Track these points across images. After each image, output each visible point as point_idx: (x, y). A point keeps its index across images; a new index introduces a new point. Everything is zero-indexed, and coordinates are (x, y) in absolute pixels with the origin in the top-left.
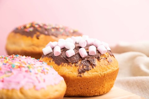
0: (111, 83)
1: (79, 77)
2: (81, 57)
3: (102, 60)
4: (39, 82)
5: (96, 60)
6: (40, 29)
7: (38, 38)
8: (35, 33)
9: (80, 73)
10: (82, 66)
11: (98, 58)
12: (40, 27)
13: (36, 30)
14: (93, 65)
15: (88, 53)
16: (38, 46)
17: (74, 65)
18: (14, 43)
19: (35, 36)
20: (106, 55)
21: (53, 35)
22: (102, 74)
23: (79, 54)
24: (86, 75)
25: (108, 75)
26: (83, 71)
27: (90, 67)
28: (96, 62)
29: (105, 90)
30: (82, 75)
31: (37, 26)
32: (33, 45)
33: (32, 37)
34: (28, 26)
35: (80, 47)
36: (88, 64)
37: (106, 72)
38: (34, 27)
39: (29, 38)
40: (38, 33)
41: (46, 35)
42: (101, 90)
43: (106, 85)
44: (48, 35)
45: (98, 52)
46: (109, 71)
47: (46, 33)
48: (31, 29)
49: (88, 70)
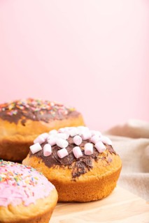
0: (112, 185)
1: (73, 182)
2: (75, 158)
3: (99, 161)
4: (28, 197)
5: (93, 160)
6: (25, 112)
7: (24, 125)
8: (20, 118)
9: (74, 177)
10: (76, 169)
11: (96, 158)
12: (26, 109)
13: (20, 114)
14: (89, 167)
15: (83, 151)
16: (24, 135)
17: (67, 167)
19: (20, 121)
20: (106, 153)
21: (42, 120)
22: (100, 177)
23: (72, 154)
24: (81, 179)
25: (107, 177)
26: (78, 175)
27: (86, 169)
28: (93, 163)
29: (105, 194)
30: (76, 179)
31: (22, 108)
32: (18, 133)
33: (16, 123)
34: (11, 107)
35: (75, 145)
36: (84, 166)
37: (104, 175)
38: (18, 109)
39: (13, 124)
40: (24, 118)
41: (33, 120)
42: (99, 194)
43: (106, 188)
44: (37, 120)
45: (95, 149)
46: (109, 172)
47: (34, 117)
48: (15, 112)
49: (83, 173)
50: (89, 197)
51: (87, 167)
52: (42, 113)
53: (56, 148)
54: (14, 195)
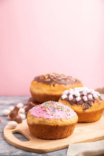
0: (100, 115)
1: (83, 112)
2: (84, 101)
3: (95, 103)
4: (68, 116)
6: (54, 80)
7: (54, 86)
8: (52, 83)
9: (84, 110)
10: (85, 106)
11: (94, 102)
12: (55, 78)
13: (52, 80)
14: (91, 106)
15: (88, 98)
16: (54, 91)
17: (80, 105)
18: (38, 89)
19: (52, 84)
20: (98, 99)
21: (63, 84)
22: (96, 110)
23: (83, 99)
24: (87, 111)
25: (99, 111)
26: (85, 109)
27: (89, 107)
28: (92, 104)
29: (97, 119)
30: (85, 111)
31: (52, 78)
32: (51, 90)
33: (50, 85)
34: (47, 77)
35: (83, 95)
36: (88, 105)
37: (98, 109)
38: (51, 78)
39: (49, 86)
40: (54, 83)
41: (59, 84)
42: (95, 119)
43: (98, 116)
44: (60, 84)
45: (93, 98)
46: (99, 109)
47: (59, 82)
48: (49, 80)
49: (88, 108)
50: (90, 120)
51: (90, 105)
52: (63, 81)
53: (74, 96)
54: (62, 115)
